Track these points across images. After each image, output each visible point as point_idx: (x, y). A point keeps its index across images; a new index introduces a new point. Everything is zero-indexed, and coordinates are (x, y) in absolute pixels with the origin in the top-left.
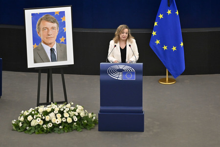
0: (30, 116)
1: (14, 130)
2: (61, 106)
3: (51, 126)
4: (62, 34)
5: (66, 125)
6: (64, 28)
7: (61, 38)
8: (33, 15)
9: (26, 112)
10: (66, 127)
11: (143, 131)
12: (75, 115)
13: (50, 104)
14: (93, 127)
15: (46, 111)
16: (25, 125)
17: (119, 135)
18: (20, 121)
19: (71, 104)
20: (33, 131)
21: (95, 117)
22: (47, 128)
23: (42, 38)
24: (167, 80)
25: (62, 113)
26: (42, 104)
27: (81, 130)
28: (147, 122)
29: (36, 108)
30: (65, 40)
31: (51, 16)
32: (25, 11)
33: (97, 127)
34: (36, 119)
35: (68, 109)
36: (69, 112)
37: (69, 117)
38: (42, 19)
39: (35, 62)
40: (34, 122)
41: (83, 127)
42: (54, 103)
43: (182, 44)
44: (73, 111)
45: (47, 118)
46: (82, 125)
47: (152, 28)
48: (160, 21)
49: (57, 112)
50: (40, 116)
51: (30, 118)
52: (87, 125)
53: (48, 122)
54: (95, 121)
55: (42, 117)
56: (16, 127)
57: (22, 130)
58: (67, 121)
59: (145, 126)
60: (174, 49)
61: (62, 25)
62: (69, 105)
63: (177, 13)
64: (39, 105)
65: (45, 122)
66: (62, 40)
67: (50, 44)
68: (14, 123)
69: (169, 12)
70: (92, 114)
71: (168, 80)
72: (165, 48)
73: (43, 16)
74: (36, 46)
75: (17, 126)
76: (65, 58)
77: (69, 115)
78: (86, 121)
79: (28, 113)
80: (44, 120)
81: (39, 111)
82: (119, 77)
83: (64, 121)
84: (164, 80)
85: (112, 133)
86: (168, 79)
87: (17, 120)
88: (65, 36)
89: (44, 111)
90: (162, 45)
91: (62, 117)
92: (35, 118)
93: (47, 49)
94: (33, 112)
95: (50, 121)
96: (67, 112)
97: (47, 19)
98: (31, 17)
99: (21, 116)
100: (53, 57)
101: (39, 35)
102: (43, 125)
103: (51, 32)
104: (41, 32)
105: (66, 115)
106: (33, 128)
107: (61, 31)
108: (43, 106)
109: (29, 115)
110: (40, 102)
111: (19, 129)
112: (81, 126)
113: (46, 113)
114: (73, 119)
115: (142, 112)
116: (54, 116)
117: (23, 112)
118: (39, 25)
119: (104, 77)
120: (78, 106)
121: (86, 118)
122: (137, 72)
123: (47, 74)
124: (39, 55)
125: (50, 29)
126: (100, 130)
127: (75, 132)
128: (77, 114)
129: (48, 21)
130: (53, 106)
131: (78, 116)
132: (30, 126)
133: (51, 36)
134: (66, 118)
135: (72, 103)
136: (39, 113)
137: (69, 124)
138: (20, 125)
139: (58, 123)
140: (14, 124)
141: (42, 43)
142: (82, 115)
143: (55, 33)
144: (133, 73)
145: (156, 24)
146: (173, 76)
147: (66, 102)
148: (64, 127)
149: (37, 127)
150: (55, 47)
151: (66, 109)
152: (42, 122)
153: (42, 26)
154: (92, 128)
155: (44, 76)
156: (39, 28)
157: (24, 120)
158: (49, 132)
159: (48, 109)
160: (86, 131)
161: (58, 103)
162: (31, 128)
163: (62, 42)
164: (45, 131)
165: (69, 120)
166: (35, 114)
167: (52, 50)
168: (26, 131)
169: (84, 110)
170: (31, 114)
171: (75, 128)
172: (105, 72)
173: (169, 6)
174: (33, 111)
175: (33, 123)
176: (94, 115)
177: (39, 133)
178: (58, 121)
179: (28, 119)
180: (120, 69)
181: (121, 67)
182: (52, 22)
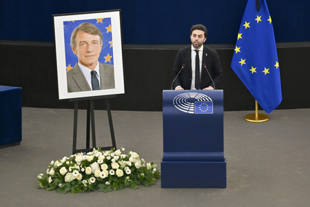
0: (64, 168)
1: (41, 188)
2: (107, 153)
3: (93, 182)
4: (107, 50)
6: (110, 42)
7: (106, 56)
8: (65, 23)
9: (57, 162)
10: (115, 182)
11: (225, 187)
12: (127, 166)
13: (92, 150)
14: (153, 182)
15: (86, 161)
16: (57, 180)
17: (191, 193)
18: (49, 175)
19: (121, 151)
20: (68, 189)
21: (156, 168)
22: (88, 184)
23: (78, 56)
24: (257, 116)
25: (108, 162)
26: (80, 151)
27: (137, 187)
28: (230, 174)
29: (72, 156)
30: (112, 59)
31: (91, 25)
32: (55, 18)
33: (159, 183)
34: (72, 172)
35: (118, 157)
36: (119, 162)
37: (119, 168)
38: (78, 30)
39: (69, 91)
40: (69, 176)
41: (139, 183)
42: (97, 149)
43: (277, 65)
44: (124, 160)
45: (88, 171)
46: (138, 179)
47: (234, 42)
48: (245, 32)
49: (102, 162)
50: (78, 167)
51: (63, 171)
52: (145, 179)
53: (89, 176)
54: (156, 175)
55: (81, 168)
56: (43, 184)
57: (51, 188)
58: (117, 174)
60: (266, 71)
61: (108, 37)
62: (118, 152)
63: (270, 20)
64: (75, 152)
65: (85, 176)
66: (107, 58)
67: (91, 65)
68: (40, 177)
69: (258, 19)
70: (152, 164)
71: (259, 116)
72: (253, 70)
73: (80, 25)
74: (70, 68)
75: (45, 182)
76: (111, 84)
77: (118, 166)
78: (143, 174)
79: (61, 164)
80: (83, 173)
81: (76, 160)
82: (190, 109)
83: (112, 174)
84: (253, 117)
85: (180, 191)
86: (259, 114)
87: (45, 174)
88: (111, 54)
89: (83, 161)
90: (248, 66)
91: (110, 168)
92: (70, 170)
93: (87, 72)
94: (68, 163)
95: (92, 175)
96: (116, 161)
97: (86, 30)
98: (62, 26)
99: (50, 170)
100: (94, 83)
101: (74, 53)
102: (82, 180)
103: (91, 48)
104: (78, 48)
105: (115, 165)
106: (68, 185)
107: (106, 46)
108: (82, 154)
109: (61, 166)
110: (77, 149)
111: (48, 186)
112: (136, 181)
113: (86, 164)
114: (124, 172)
115: (222, 159)
116: (98, 168)
117: (52, 162)
118: (74, 37)
119: (166, 110)
120: (131, 152)
121: (144, 169)
122: (216, 103)
123: (86, 111)
124: (75, 81)
125: (90, 43)
126: (162, 187)
127: (127, 189)
128: (130, 165)
129: (87, 32)
130: (97, 153)
131: (132, 167)
132: (63, 182)
133: (92, 54)
134: (115, 170)
135: (123, 149)
136: (76, 163)
137: (119, 178)
138: (50, 180)
139: (103, 177)
140: (41, 180)
141: (79, 64)
142: (138, 165)
143: (97, 49)
144: (209, 104)
145: (239, 36)
146: (265, 110)
147: (113, 147)
148: (111, 183)
149: (73, 183)
150: (97, 69)
151: (115, 157)
152: (81, 176)
153: (78, 40)
154: (152, 184)
155: (82, 114)
157: (55, 174)
158: (91, 191)
159: (89, 157)
160: (143, 188)
161: (103, 149)
162: (64, 185)
163: (108, 63)
164: (86, 189)
165: (120, 173)
166: (70, 165)
167: (93, 74)
168: (58, 190)
169: (140, 158)
170: (64, 165)
172: (170, 103)
173: (258, 11)
174: (67, 160)
175: (68, 178)
176: (155, 165)
177: (76, 191)
178: (104, 174)
179: (61, 172)
180: (191, 98)
181: (193, 95)
182: (93, 34)
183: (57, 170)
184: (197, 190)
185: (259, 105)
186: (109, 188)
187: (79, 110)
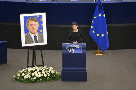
0: (24, 73)
2: (40, 67)
3: (35, 79)
4: (41, 27)
5: (44, 78)
6: (42, 25)
8: (24, 17)
9: (21, 71)
10: (44, 79)
11: (86, 81)
12: (48, 72)
13: (35, 66)
14: (58, 79)
16: (21, 78)
17: (73, 83)
18: (18, 76)
19: (46, 67)
20: (25, 82)
23: (29, 30)
25: (41, 71)
26: (30, 67)
27: (52, 81)
28: (88, 76)
29: (27, 69)
30: (43, 31)
31: (35, 18)
32: (20, 15)
33: (61, 79)
34: (27, 75)
35: (45, 69)
36: (45, 71)
38: (29, 20)
39: (26, 43)
41: (53, 79)
42: (36, 66)
43: (107, 33)
44: (47, 70)
45: (33, 74)
46: (52, 78)
47: (90, 24)
48: (95, 20)
49: (39, 71)
50: (29, 73)
51: (23, 74)
52: (55, 78)
54: (59, 76)
56: (15, 80)
57: (19, 81)
58: (44, 76)
59: (87, 78)
60: (103, 35)
61: (41, 23)
62: (45, 67)
63: (104, 16)
64: (28, 67)
65: (32, 77)
66: (41, 31)
67: (34, 33)
68: (14, 77)
69: (100, 15)
70: (58, 72)
72: (98, 35)
73: (30, 18)
74: (26, 34)
75: (16, 79)
78: (54, 76)
79: (22, 72)
80: (31, 75)
82: (73, 51)
83: (42, 76)
84: (97, 53)
85: (69, 82)
86: (100, 52)
87: (16, 76)
88: (42, 29)
89: (31, 71)
90: (96, 33)
91: (41, 73)
92: (26, 74)
94: (25, 71)
95: (35, 76)
98: (23, 18)
99: (18, 74)
100: (36, 40)
102: (31, 78)
103: (34, 27)
104: (29, 27)
105: (43, 72)
106: (25, 80)
108: (31, 68)
110: (29, 66)
111: (18, 80)
113: (32, 72)
114: (47, 75)
115: (85, 70)
116: (37, 73)
117: (19, 71)
118: (28, 23)
119: (64, 51)
120: (50, 67)
121: (55, 74)
122: (83, 49)
123: (32, 50)
125: (34, 25)
126: (62, 81)
127: (49, 82)
128: (49, 72)
129: (33, 21)
130: (36, 68)
131: (50, 73)
132: (23, 79)
133: (35, 29)
134: (44, 74)
135: (47, 66)
136: (28, 71)
137: (45, 77)
138: (18, 78)
139: (39, 77)
140: (15, 78)
141: (30, 33)
142: (52, 72)
143: (36, 27)
144: (80, 49)
145: (92, 22)
146: (102, 50)
147: (43, 65)
148: (42, 79)
149: (27, 79)
150: (37, 35)
151: (43, 69)
153: (29, 23)
154: (58, 80)
156: (28, 25)
157: (20, 76)
158: (34, 82)
159: (34, 69)
160: (55, 81)
163: (41, 32)
164: (32, 82)
165: (45, 75)
166: (26, 72)
167: (35, 37)
168: (21, 82)
169: (53, 70)
170: (24, 72)
171: (48, 80)
172: (65, 48)
173: (100, 12)
174: (25, 70)
175: (25, 77)
176: (59, 72)
177: (28, 82)
178: (39, 76)
179: (22, 75)
180: (73, 47)
181: (74, 46)
182: (35, 21)
183: (21, 74)
184: (75, 82)
185: (100, 48)
186: (41, 81)
187: (30, 50)
